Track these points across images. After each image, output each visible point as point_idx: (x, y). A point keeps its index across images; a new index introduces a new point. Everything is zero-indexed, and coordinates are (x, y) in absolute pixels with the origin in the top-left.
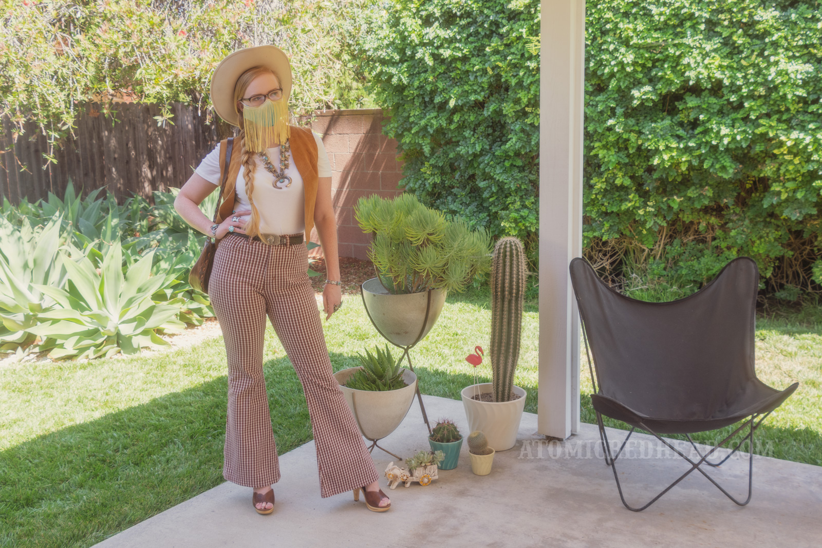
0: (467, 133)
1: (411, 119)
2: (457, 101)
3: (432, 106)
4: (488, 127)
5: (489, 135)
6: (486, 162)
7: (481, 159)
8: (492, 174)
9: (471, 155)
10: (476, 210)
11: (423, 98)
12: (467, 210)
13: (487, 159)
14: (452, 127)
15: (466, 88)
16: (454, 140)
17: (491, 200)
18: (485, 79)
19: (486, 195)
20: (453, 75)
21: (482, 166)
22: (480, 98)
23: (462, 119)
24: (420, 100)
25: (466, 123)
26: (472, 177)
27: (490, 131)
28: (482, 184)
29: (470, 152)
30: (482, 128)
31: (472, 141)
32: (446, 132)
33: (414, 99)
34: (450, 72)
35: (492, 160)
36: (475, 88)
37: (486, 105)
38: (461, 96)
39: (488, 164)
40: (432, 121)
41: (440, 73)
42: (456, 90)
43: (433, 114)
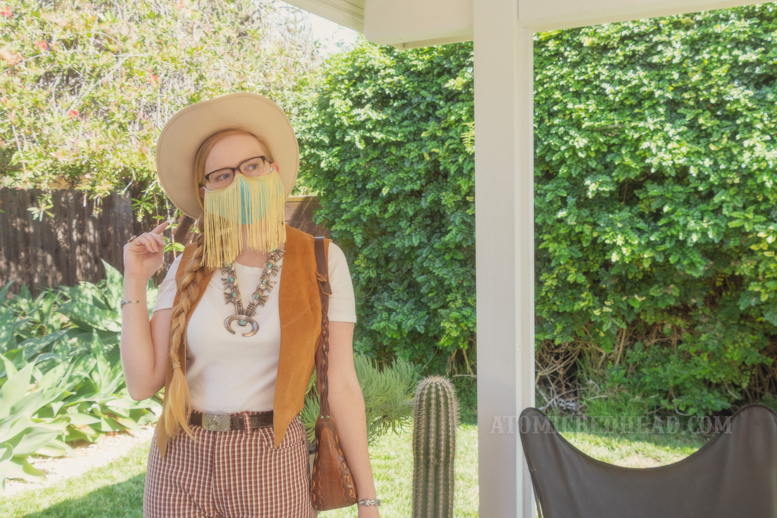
0: (403, 224)
1: (343, 206)
2: (391, 188)
3: (365, 193)
4: (426, 217)
5: (427, 226)
6: (424, 255)
7: (418, 252)
8: (431, 269)
9: (408, 248)
10: (414, 307)
11: (356, 185)
12: (405, 308)
13: (425, 252)
14: (387, 216)
15: (401, 175)
16: (389, 230)
17: (430, 295)
18: (421, 166)
19: (424, 290)
20: (387, 160)
21: (419, 260)
22: (417, 187)
23: (398, 208)
24: (353, 187)
25: (402, 213)
26: (409, 272)
27: (428, 221)
28: (420, 279)
29: (406, 245)
30: (419, 218)
31: (408, 231)
32: (380, 221)
33: (346, 185)
34: (384, 158)
35: (431, 253)
36: (411, 175)
37: (423, 195)
38: (396, 183)
39: (426, 257)
40: (365, 208)
41: (373, 159)
42: (391, 177)
43: (366, 201)
